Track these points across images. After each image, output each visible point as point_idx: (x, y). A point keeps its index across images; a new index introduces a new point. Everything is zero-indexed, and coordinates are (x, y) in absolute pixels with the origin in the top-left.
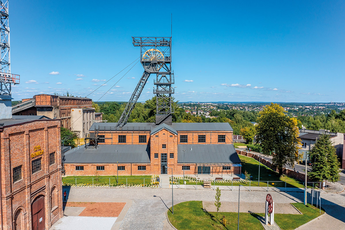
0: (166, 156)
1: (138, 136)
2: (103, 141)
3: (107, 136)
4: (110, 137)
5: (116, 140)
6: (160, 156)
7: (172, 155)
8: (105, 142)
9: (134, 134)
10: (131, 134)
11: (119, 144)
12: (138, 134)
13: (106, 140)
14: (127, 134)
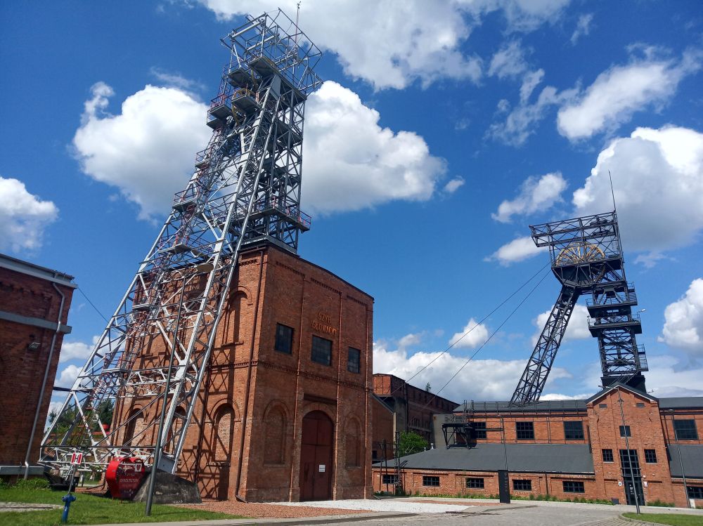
0: (635, 455)
1: (562, 423)
2: (483, 436)
3: (491, 423)
4: (498, 425)
5: (511, 432)
6: (616, 455)
7: (651, 456)
8: (488, 437)
9: (551, 419)
10: (545, 419)
11: (519, 441)
12: (561, 419)
13: (489, 434)
14: (535, 419)
